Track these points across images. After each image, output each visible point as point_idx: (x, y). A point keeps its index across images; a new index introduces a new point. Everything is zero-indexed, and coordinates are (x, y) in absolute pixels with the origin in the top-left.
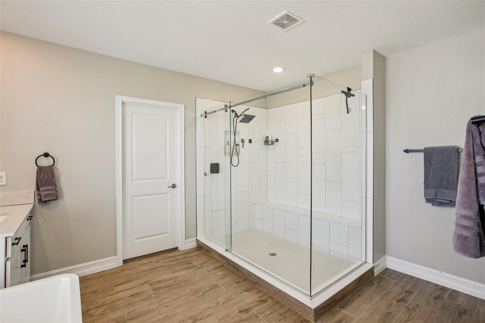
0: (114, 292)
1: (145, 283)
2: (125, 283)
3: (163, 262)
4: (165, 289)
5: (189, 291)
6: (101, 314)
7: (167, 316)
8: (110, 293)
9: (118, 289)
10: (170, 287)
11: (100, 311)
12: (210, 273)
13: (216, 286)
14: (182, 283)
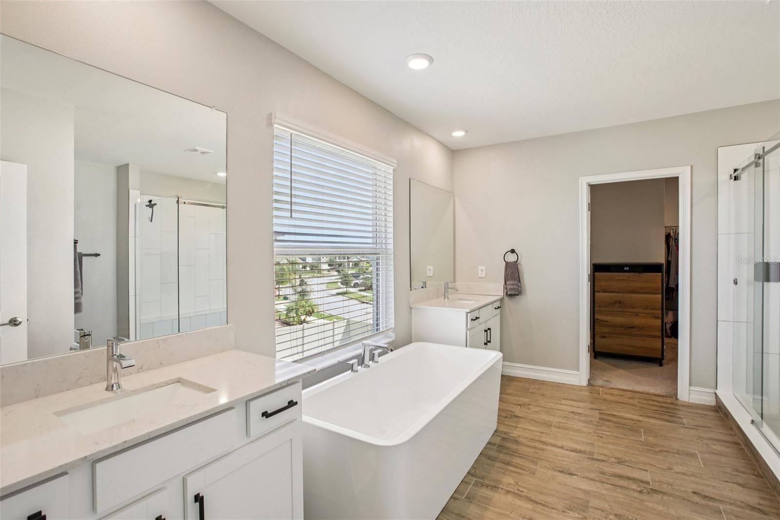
0: (559, 403)
1: (596, 409)
2: (575, 401)
3: (638, 402)
4: (613, 424)
5: (643, 440)
6: (536, 412)
7: (593, 444)
8: (555, 402)
9: (564, 402)
10: (622, 426)
11: (536, 409)
12: (698, 440)
13: (693, 456)
14: (642, 429)
